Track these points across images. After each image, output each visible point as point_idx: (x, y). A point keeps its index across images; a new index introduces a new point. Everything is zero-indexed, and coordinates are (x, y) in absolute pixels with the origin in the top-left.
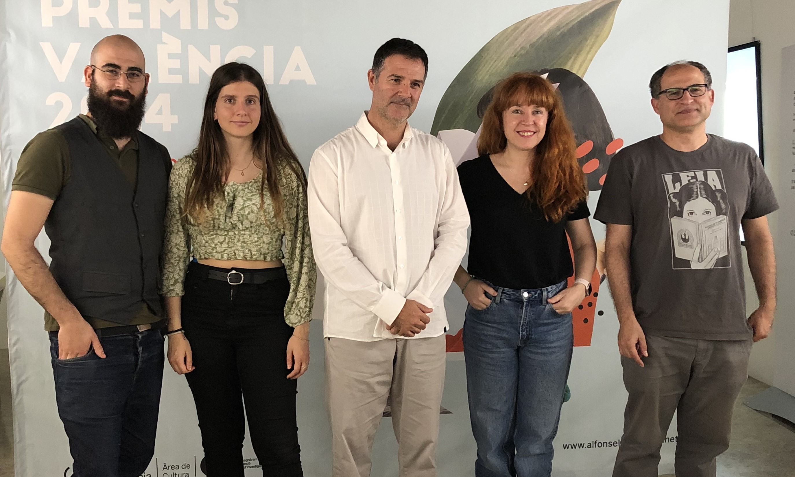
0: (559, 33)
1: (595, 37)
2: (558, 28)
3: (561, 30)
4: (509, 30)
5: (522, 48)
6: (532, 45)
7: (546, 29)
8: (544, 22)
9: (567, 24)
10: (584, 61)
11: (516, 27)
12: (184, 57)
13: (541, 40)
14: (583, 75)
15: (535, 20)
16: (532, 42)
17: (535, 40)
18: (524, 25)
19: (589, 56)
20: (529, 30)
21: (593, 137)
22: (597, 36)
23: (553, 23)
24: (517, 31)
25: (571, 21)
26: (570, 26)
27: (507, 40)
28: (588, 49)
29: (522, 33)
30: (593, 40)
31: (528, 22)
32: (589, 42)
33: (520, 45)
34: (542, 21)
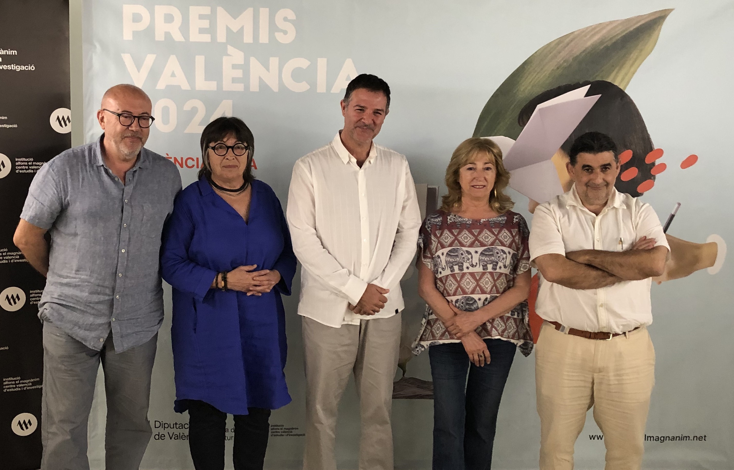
0: (602, 47)
1: (638, 51)
2: (602, 42)
3: (605, 45)
4: (553, 44)
5: (565, 61)
6: (575, 59)
7: (589, 44)
8: (588, 37)
9: (611, 39)
10: (626, 74)
11: (560, 41)
12: (245, 68)
13: (584, 54)
14: (625, 87)
15: (579, 35)
16: (575, 56)
17: (578, 53)
18: (567, 40)
19: (632, 69)
20: (572, 44)
21: (633, 147)
22: (641, 50)
23: (596, 38)
24: (561, 45)
25: (615, 36)
26: (614, 40)
27: (550, 53)
28: (631, 62)
29: (565, 47)
30: (636, 54)
31: (572, 37)
32: (633, 55)
33: (563, 58)
34: (585, 36)
